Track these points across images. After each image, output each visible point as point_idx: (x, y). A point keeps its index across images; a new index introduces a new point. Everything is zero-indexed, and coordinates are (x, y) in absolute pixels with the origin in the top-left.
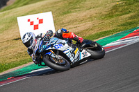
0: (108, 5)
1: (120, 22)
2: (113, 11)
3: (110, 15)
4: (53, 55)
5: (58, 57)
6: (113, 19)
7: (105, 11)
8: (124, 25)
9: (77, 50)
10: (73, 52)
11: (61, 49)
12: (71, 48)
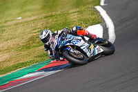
0: (25, 36)
1: (37, 53)
2: (30, 42)
3: (27, 47)
4: (71, 51)
5: (77, 52)
6: (30, 50)
7: (22, 42)
8: (41, 56)
9: (92, 46)
10: (88, 48)
11: (79, 44)
12: (87, 44)
